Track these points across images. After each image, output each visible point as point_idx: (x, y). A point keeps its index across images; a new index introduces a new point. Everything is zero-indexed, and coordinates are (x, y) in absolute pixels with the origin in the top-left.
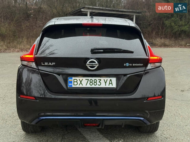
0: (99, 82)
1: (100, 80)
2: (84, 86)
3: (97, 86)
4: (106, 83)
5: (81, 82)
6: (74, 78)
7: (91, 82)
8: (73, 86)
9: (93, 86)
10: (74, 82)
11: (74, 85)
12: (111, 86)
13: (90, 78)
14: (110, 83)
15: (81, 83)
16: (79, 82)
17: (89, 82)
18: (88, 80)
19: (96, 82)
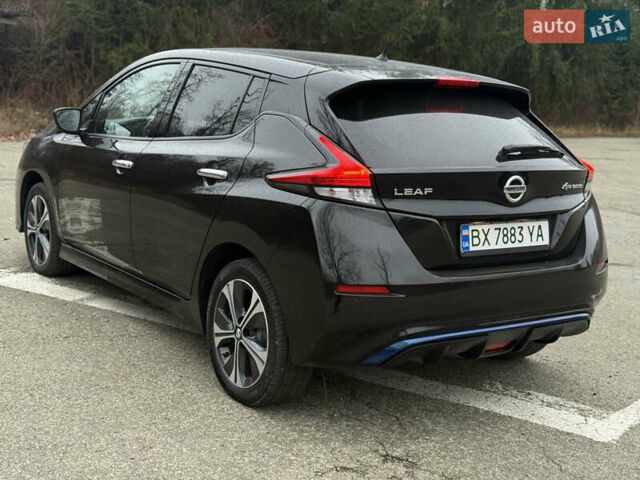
0: (520, 234)
1: (522, 228)
2: (493, 246)
3: (517, 245)
4: (531, 234)
5: (486, 235)
6: (471, 228)
7: (504, 235)
8: (472, 249)
9: (510, 245)
10: (473, 237)
11: (473, 245)
12: (540, 243)
13: (502, 226)
14: (538, 236)
15: (486, 239)
16: (482, 237)
17: (501, 235)
18: (500, 229)
19: (514, 235)
